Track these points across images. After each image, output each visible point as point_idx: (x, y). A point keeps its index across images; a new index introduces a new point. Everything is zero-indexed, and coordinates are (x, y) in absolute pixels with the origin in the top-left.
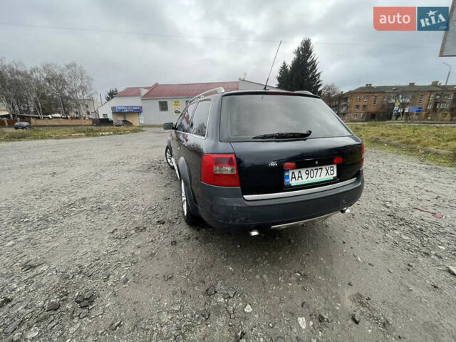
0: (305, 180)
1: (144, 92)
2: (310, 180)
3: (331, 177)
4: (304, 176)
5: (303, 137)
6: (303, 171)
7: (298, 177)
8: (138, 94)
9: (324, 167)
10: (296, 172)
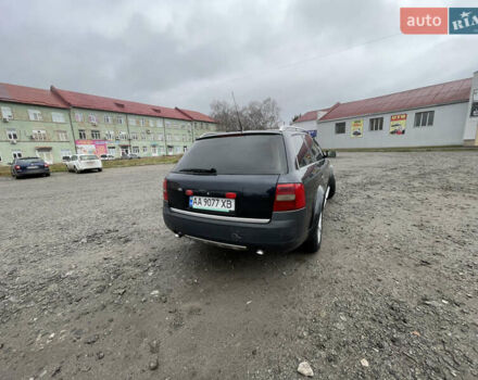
0: (203, 206)
1: (321, 115)
2: (207, 207)
3: (227, 210)
4: (203, 203)
5: (212, 172)
6: (203, 199)
7: (199, 203)
8: (315, 118)
9: (220, 200)
10: (198, 198)
